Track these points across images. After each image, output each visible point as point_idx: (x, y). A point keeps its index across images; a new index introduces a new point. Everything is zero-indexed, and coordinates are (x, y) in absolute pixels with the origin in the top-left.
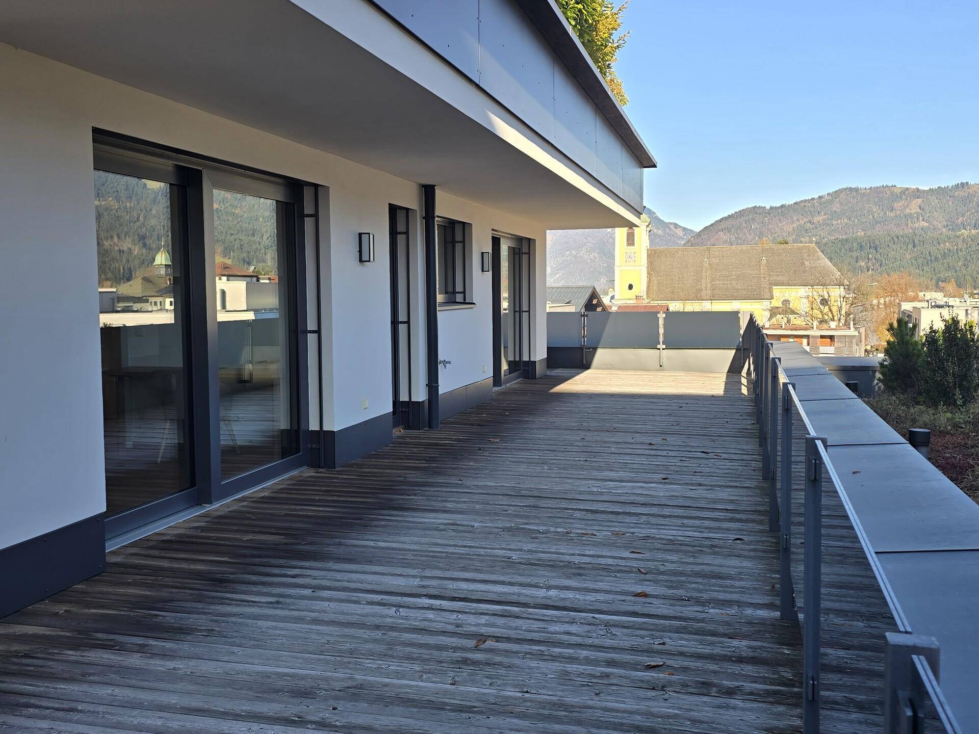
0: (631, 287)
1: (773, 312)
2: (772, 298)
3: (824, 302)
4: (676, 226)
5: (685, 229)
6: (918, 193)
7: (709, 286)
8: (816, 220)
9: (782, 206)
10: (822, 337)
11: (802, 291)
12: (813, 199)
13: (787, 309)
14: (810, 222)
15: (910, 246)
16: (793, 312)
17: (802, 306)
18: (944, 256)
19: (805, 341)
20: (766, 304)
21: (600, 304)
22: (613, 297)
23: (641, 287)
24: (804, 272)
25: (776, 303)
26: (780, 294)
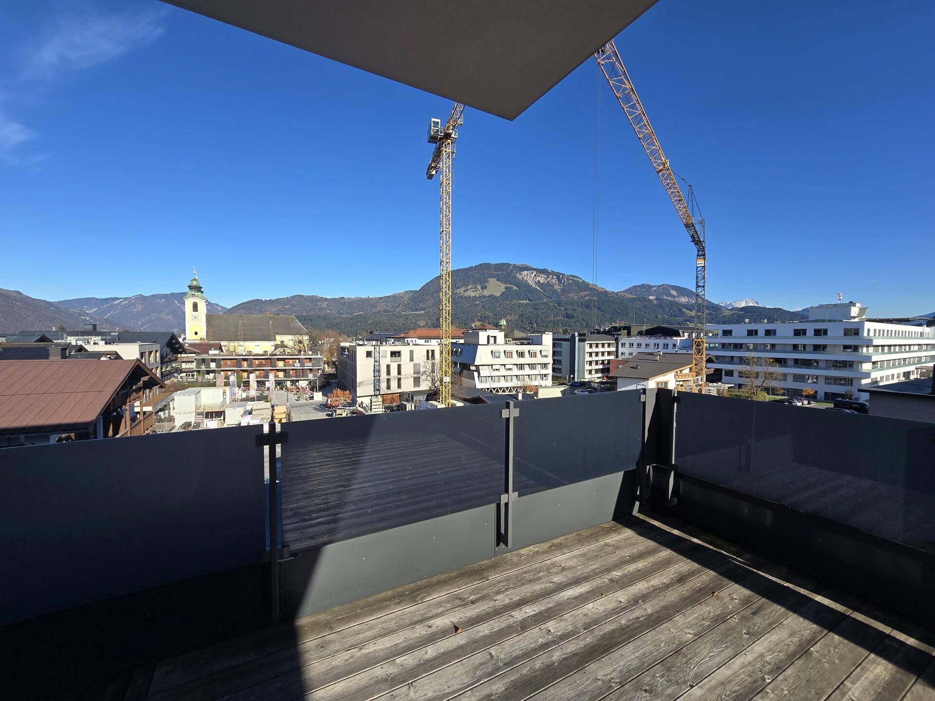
0: (196, 333)
1: (277, 347)
2: (276, 340)
3: (300, 342)
4: (217, 305)
5: (222, 307)
6: (326, 300)
7: (242, 333)
8: (286, 307)
9: (270, 300)
10: (306, 359)
11: (290, 337)
12: (284, 298)
13: (283, 345)
14: (283, 308)
15: (324, 320)
16: (286, 347)
17: (290, 344)
18: (337, 325)
19: (297, 361)
20: (273, 343)
21: (178, 342)
22: (184, 339)
23: (203, 334)
24: (291, 328)
25: (278, 342)
26: (279, 338)
